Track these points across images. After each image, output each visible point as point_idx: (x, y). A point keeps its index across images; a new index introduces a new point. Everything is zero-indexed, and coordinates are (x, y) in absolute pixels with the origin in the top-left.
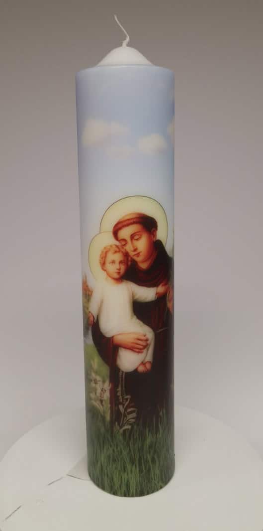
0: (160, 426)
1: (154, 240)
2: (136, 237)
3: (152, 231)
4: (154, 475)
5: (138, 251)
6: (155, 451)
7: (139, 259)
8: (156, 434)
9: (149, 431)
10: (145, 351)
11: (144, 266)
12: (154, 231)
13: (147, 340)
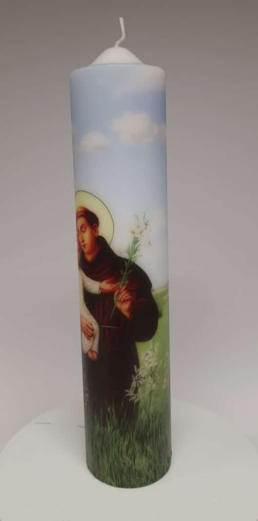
0: (107, 421)
1: (96, 235)
2: (83, 230)
3: (94, 225)
4: (103, 465)
5: (85, 243)
6: (103, 442)
7: (86, 250)
8: (104, 427)
9: (97, 418)
10: (92, 339)
11: (89, 258)
12: (96, 226)
13: (93, 330)
